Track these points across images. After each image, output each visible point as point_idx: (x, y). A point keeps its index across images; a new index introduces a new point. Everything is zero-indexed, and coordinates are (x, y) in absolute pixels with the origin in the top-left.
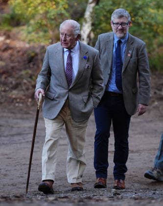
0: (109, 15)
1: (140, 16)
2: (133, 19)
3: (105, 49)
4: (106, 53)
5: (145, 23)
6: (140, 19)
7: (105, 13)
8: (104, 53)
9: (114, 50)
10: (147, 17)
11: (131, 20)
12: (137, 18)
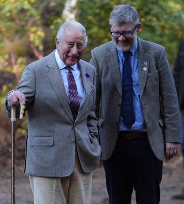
0: (103, 14)
1: (154, 15)
2: (143, 20)
3: (108, 68)
4: (109, 75)
5: (163, 28)
6: (154, 19)
7: (97, 11)
8: (106, 75)
9: (121, 68)
10: (165, 17)
11: (140, 21)
12: (148, 18)
